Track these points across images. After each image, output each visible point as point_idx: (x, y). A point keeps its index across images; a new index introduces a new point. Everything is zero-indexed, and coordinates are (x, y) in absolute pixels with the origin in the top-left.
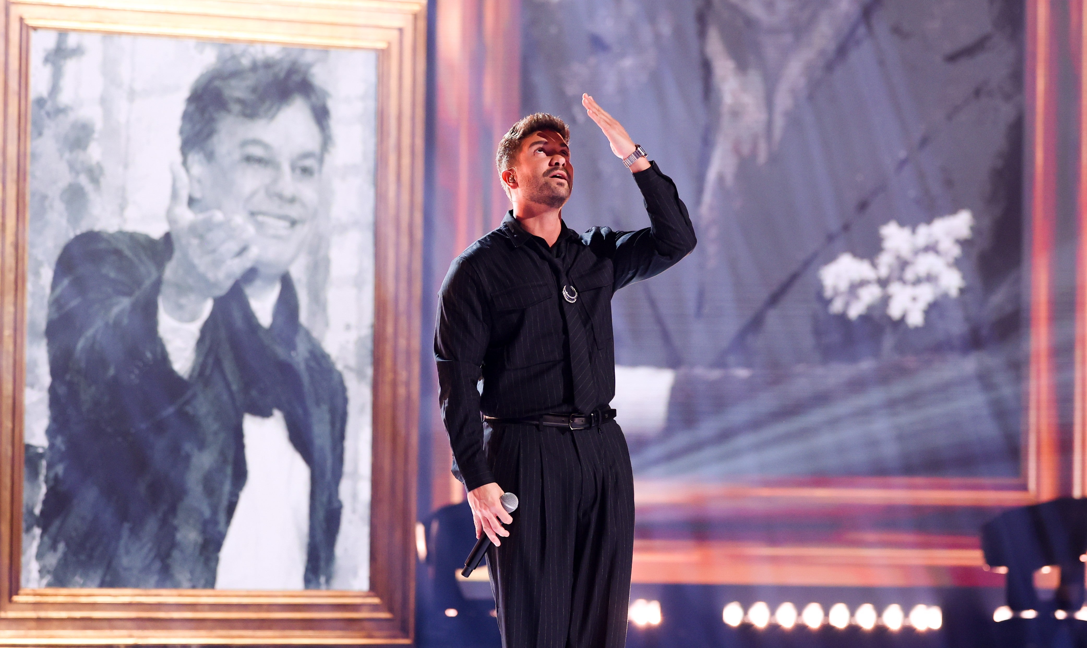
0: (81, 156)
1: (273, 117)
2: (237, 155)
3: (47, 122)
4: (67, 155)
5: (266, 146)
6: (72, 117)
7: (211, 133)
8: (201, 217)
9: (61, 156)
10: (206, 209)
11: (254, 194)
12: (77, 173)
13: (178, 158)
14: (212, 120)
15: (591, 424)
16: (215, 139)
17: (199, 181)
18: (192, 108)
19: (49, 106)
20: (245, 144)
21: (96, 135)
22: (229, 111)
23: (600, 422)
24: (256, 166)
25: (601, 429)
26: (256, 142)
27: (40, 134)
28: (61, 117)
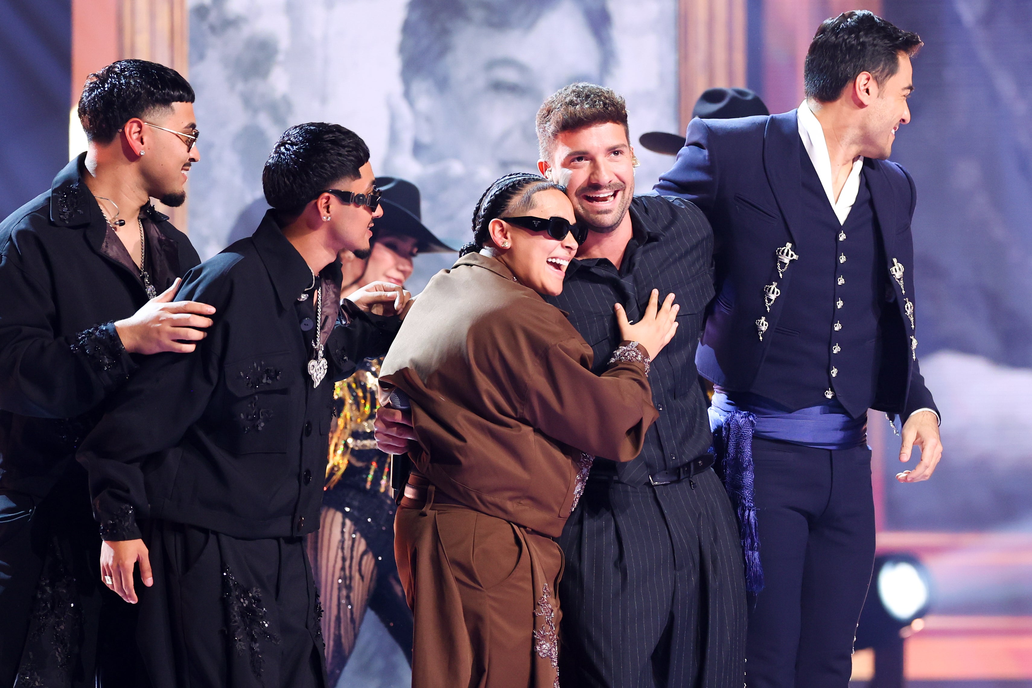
0: (260, 86)
1: (531, 26)
2: (480, 81)
3: (212, 39)
4: (240, 86)
5: (521, 68)
6: (246, 31)
7: (445, 50)
8: (431, 170)
9: (232, 87)
10: (438, 158)
11: (505, 135)
12: (256, 111)
13: (396, 86)
14: (445, 32)
15: (679, 476)
16: (449, 59)
17: (428, 119)
18: (416, 16)
19: (213, 17)
20: (492, 64)
21: (280, 57)
22: (468, 19)
23: (692, 473)
24: (508, 97)
25: (694, 482)
26: (508, 62)
27: (201, 57)
28: (231, 32)
